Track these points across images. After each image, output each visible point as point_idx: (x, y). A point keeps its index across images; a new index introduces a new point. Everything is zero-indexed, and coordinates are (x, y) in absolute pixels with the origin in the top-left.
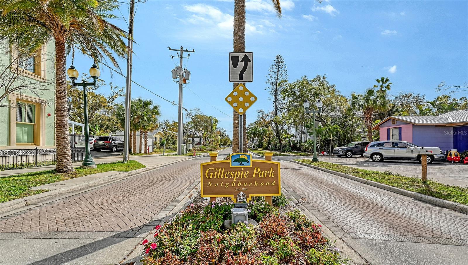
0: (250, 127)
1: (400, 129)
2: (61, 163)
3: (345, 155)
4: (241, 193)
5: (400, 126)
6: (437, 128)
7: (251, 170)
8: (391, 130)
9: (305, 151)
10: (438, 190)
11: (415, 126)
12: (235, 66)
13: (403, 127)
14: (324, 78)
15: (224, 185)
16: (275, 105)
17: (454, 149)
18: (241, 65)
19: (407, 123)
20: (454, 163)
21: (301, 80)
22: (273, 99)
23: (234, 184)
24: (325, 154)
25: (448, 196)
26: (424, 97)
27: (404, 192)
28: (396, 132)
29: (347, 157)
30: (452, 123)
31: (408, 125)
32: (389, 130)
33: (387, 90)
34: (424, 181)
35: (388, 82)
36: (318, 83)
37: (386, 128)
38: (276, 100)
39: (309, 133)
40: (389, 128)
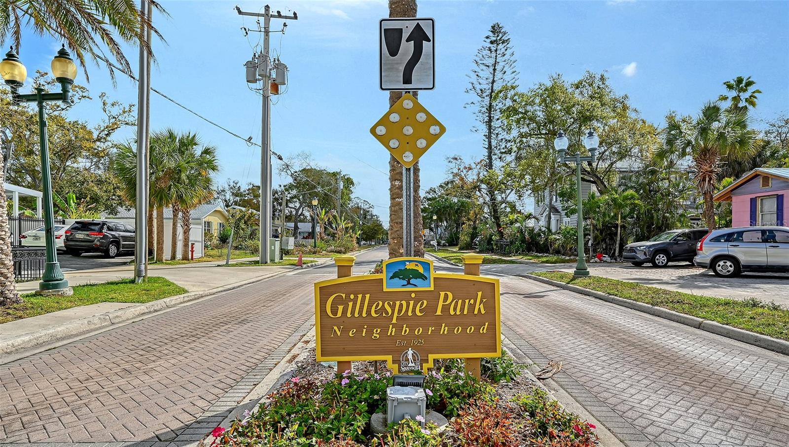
0: (430, 196)
1: (779, 198)
3: (652, 261)
4: (410, 352)
5: (780, 193)
7: (433, 297)
8: (759, 202)
9: (557, 252)
12: (393, 51)
13: (787, 194)
14: (602, 78)
15: (370, 332)
16: (487, 143)
18: (407, 48)
21: (549, 84)
22: (484, 129)
23: (392, 331)
24: (605, 259)
28: (771, 206)
29: (656, 266)
32: (753, 202)
33: (751, 109)
35: (751, 89)
36: (588, 91)
37: (748, 198)
38: (490, 133)
39: (567, 209)
40: (753, 196)
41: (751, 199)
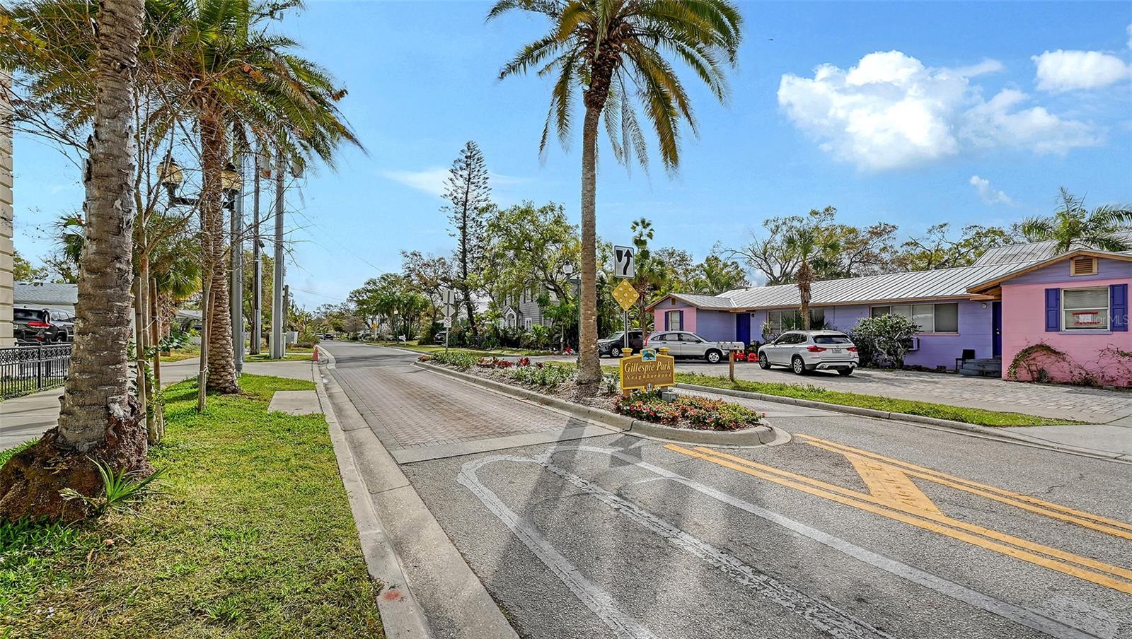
1: (681, 313)
2: (223, 374)
3: (610, 353)
5: (681, 310)
6: (722, 314)
7: (656, 363)
8: (670, 313)
9: (528, 347)
10: (744, 385)
11: (700, 310)
12: (620, 260)
13: (685, 310)
14: (561, 208)
15: (638, 377)
16: (461, 247)
17: (737, 341)
18: (624, 259)
19: (690, 305)
20: (739, 361)
22: (459, 233)
23: (644, 377)
24: (572, 352)
25: (754, 390)
26: (691, 256)
27: (719, 391)
28: (676, 317)
29: (612, 357)
30: (735, 309)
31: (691, 308)
32: (667, 314)
33: (648, 240)
34: (732, 379)
35: (650, 227)
36: (550, 216)
37: (663, 311)
38: (464, 238)
39: (545, 312)
40: (667, 311)
41: (666, 312)
